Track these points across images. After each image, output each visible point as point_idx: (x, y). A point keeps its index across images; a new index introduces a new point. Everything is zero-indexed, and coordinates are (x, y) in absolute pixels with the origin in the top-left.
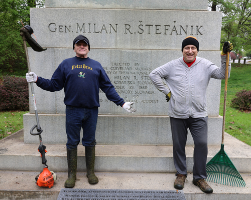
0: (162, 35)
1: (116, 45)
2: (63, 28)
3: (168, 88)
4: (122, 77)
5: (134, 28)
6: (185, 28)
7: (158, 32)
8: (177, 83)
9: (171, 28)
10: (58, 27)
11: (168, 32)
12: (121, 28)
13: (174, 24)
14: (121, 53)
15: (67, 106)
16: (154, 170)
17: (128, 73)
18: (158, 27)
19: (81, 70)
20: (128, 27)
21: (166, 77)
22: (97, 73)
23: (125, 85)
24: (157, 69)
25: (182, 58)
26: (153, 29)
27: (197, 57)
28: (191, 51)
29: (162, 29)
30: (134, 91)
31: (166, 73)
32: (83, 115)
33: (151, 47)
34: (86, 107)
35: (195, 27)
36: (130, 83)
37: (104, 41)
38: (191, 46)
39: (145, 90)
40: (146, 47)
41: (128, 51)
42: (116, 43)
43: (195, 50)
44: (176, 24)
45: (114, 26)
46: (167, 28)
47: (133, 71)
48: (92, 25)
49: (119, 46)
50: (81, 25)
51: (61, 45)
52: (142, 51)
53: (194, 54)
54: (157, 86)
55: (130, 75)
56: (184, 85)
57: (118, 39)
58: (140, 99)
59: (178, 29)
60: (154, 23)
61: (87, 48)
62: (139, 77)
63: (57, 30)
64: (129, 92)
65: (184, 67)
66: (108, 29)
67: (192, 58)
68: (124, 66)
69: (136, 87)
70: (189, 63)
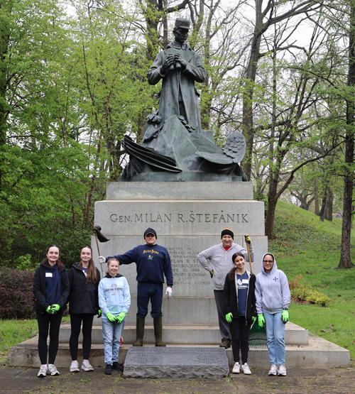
0: (211, 223)
1: (170, 232)
2: (123, 218)
3: (211, 267)
4: (176, 261)
5: (186, 217)
6: (231, 216)
7: (208, 220)
8: (217, 262)
9: (219, 217)
10: (118, 218)
11: (217, 220)
12: (175, 218)
13: (221, 213)
14: (175, 239)
15: (139, 282)
16: (205, 341)
17: (181, 257)
18: (207, 216)
19: (150, 254)
20: (180, 216)
21: (209, 258)
22: (161, 255)
23: (179, 268)
24: (203, 252)
25: (221, 244)
26: (203, 218)
27: (233, 244)
28: (227, 239)
29: (211, 218)
30: (187, 273)
31: (210, 254)
32: (151, 289)
33: (201, 234)
34: (154, 283)
35: (240, 215)
36: (183, 266)
37: (160, 229)
38: (227, 236)
39: (197, 272)
40: (197, 234)
41: (180, 237)
42: (170, 230)
43: (231, 239)
44: (223, 213)
45: (169, 216)
46: (216, 216)
47: (186, 255)
48: (149, 215)
49: (173, 233)
50: (139, 215)
51: (121, 233)
52: (194, 237)
53: (230, 242)
54: (203, 265)
55: (184, 259)
56: (221, 264)
57: (172, 226)
58: (193, 281)
59: (226, 217)
60: (204, 213)
61: (154, 238)
62: (191, 261)
63: (118, 220)
64: (182, 274)
65: (222, 250)
66: (163, 219)
67: (229, 244)
68: (178, 251)
69: (189, 270)
70: (227, 248)
